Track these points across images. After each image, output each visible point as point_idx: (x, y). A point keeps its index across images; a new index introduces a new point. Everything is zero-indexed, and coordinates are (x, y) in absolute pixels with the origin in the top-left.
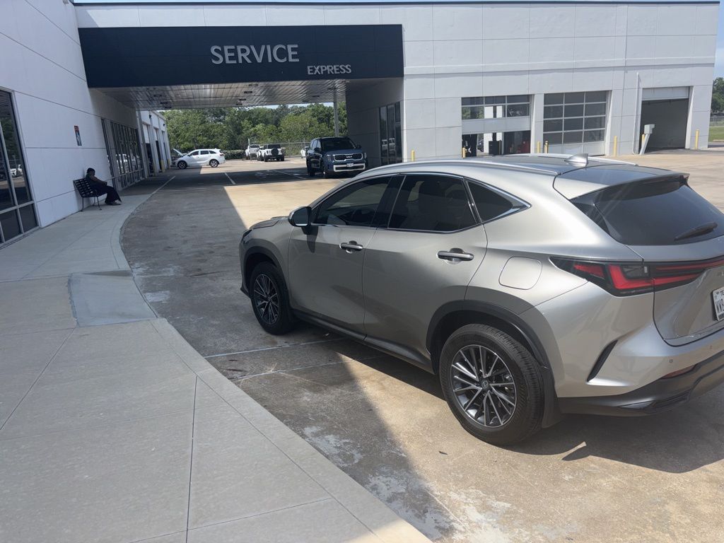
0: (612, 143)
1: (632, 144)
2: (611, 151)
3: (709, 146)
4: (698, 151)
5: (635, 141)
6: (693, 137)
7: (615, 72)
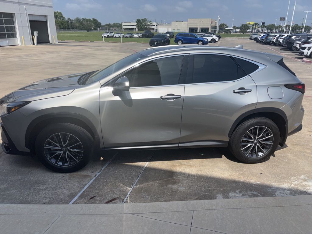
0: (21, 39)
1: (30, 40)
2: (22, 43)
3: (59, 43)
4: (55, 44)
5: (30, 39)
6: (52, 38)
7: (14, 4)
